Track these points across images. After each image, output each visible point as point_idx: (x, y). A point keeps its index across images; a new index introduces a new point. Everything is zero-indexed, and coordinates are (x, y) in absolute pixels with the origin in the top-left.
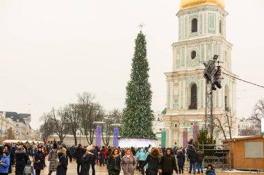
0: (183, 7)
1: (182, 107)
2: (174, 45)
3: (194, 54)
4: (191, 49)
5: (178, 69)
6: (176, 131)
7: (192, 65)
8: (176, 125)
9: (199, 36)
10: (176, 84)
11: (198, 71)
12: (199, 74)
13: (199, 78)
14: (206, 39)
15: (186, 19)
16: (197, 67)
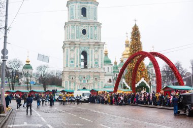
2: (66, 24)
4: (83, 28)
5: (73, 40)
6: (72, 82)
7: (84, 39)
8: (72, 78)
9: (88, 20)
10: (72, 50)
11: (90, 43)
12: (90, 45)
13: (89, 48)
14: (94, 23)
15: (78, 7)
16: (87, 41)
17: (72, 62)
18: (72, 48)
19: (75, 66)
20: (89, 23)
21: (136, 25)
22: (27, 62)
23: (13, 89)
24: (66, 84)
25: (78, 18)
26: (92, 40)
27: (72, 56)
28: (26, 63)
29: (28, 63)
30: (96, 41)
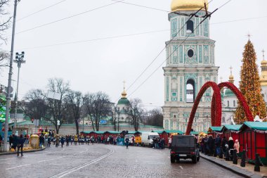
0: (172, 10)
1: (181, 100)
2: (167, 44)
3: (191, 53)
4: (189, 48)
5: (175, 65)
6: (175, 121)
7: (190, 63)
8: (175, 116)
9: (196, 37)
10: (174, 78)
11: (198, 69)
12: (198, 71)
13: (197, 75)
14: (204, 41)
15: (183, 20)
16: (194, 65)
17: (174, 94)
18: (174, 76)
19: (179, 100)
20: (196, 41)
21: (249, 42)
22: (123, 95)
23: (98, 130)
24: (167, 124)
25: (183, 35)
26: (202, 64)
27: (174, 87)
28: (122, 97)
29: (124, 97)
30: (206, 65)
